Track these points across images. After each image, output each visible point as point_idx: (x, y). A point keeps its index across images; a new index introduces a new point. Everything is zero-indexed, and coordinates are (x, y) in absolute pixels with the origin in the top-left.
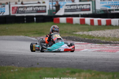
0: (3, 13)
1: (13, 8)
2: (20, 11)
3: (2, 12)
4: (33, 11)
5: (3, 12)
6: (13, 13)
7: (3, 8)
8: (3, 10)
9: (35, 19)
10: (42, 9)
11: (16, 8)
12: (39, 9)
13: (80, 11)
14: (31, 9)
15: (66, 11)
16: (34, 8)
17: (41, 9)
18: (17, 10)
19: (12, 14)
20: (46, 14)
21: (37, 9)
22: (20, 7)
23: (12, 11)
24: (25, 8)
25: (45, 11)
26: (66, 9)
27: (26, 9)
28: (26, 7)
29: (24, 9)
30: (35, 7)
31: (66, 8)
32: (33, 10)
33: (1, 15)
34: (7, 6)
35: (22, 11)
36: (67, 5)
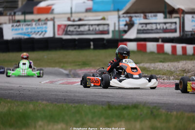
0: (44, 34)
1: (59, 26)
2: (70, 31)
3: (42, 32)
4: (89, 32)
5: (44, 32)
6: (58, 34)
7: (44, 26)
8: (44, 30)
9: (92, 43)
10: (104, 28)
11: (63, 27)
12: (99, 30)
13: (160, 33)
14: (86, 28)
15: (139, 31)
16: (90, 27)
17: (101, 28)
18: (66, 29)
19: (57, 36)
20: (109, 36)
21: (96, 29)
22: (69, 25)
23: (58, 30)
24: (77, 27)
25: (107, 32)
26: (140, 30)
27: (79, 28)
28: (79, 26)
29: (75, 28)
30: (92, 25)
31: (140, 27)
32: (89, 30)
33: (41, 36)
34: (50, 24)
35: (73, 31)
36: (141, 24)
